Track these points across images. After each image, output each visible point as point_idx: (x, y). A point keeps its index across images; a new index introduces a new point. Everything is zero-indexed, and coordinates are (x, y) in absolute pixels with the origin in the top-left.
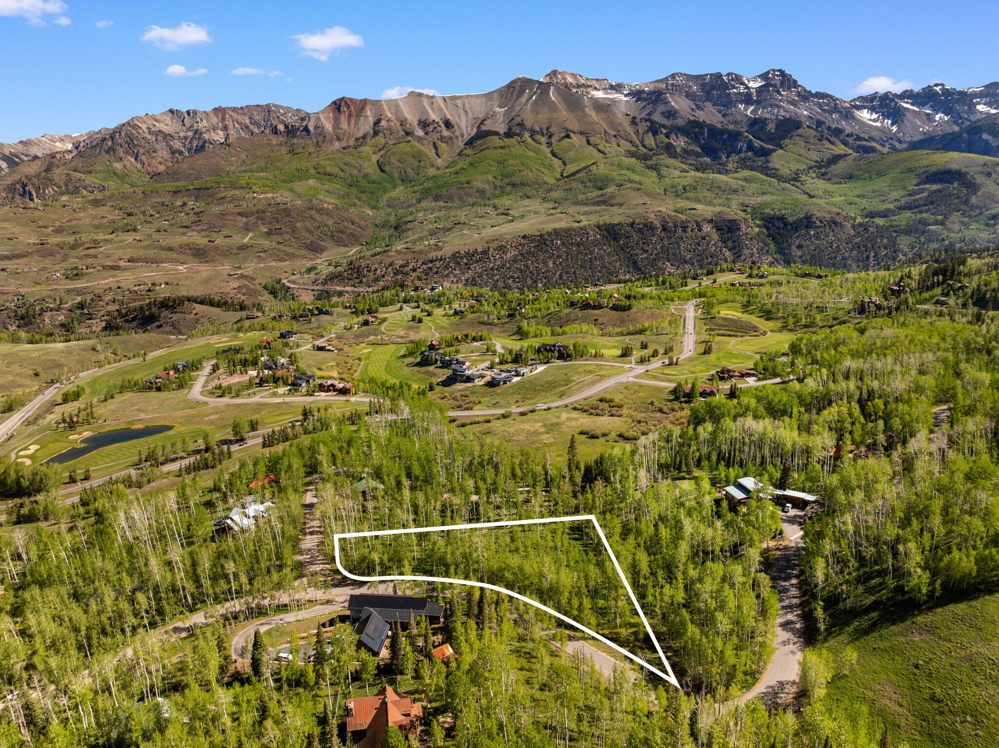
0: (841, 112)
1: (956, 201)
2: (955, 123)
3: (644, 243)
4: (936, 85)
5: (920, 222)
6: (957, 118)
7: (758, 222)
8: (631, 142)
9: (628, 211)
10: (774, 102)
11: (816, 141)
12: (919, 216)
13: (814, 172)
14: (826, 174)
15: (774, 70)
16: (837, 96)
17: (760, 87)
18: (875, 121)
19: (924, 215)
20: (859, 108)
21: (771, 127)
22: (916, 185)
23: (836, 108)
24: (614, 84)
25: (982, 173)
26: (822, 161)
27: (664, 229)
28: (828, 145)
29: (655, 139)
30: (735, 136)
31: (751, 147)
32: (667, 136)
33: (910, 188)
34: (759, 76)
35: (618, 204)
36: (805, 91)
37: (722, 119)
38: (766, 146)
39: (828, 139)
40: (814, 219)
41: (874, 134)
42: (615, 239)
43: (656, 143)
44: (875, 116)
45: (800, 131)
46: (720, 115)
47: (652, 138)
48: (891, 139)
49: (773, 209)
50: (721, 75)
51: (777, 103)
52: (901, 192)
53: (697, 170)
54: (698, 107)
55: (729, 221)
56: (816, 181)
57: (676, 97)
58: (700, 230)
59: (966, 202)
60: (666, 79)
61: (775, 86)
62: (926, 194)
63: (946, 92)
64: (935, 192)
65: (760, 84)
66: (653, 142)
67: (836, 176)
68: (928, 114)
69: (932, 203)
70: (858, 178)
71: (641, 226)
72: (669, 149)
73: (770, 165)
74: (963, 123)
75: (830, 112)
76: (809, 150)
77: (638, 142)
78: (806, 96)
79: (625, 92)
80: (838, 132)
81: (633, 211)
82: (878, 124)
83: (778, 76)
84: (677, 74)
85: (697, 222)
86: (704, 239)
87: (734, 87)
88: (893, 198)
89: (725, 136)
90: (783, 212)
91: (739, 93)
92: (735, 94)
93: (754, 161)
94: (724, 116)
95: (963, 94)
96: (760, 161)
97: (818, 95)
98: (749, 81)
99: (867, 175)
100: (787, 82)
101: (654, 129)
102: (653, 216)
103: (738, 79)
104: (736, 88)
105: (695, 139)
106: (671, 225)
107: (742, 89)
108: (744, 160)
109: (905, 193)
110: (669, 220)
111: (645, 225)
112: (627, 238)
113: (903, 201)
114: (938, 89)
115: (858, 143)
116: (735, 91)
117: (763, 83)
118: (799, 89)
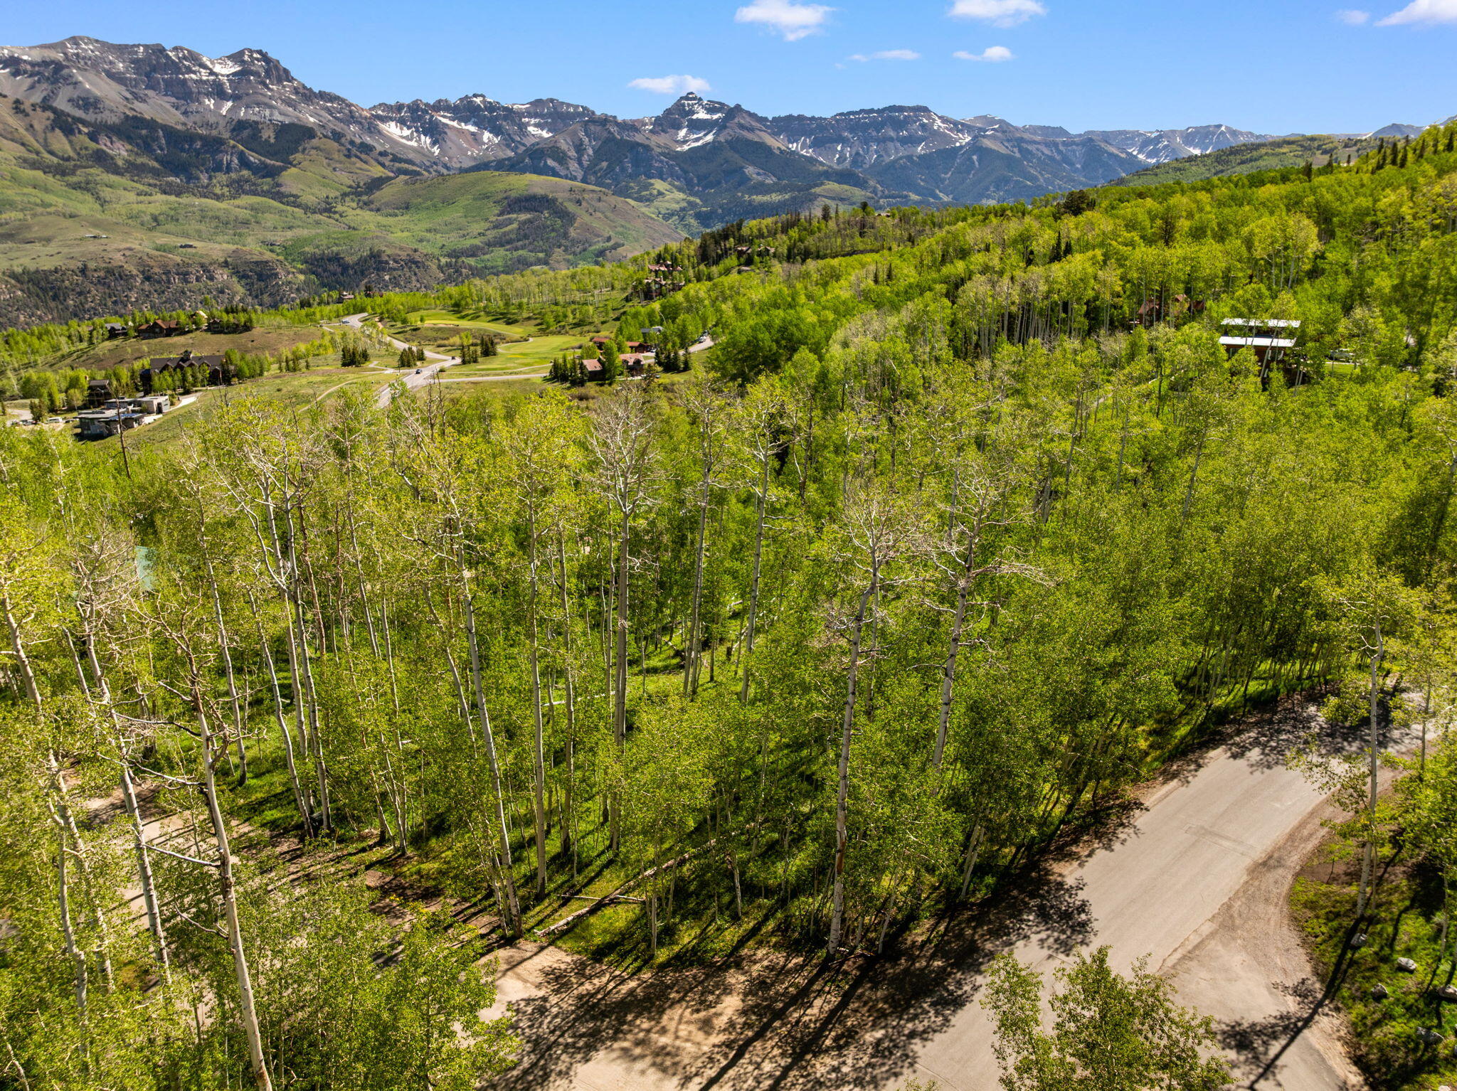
0: (361, 123)
1: (553, 234)
2: (508, 146)
3: (115, 303)
4: (475, 96)
5: (519, 261)
6: (508, 141)
7: (299, 266)
8: (23, 144)
9: (66, 250)
10: (261, 98)
11: (343, 158)
12: (516, 254)
13: (353, 200)
14: (372, 202)
15: (251, 51)
16: (351, 100)
17: (234, 74)
18: (406, 138)
19: (521, 252)
20: (384, 119)
21: (268, 134)
22: (499, 215)
23: (352, 117)
25: (570, 200)
26: (358, 186)
27: (148, 278)
28: (359, 164)
29: (70, 142)
30: (214, 144)
31: (244, 163)
32: (93, 137)
33: (494, 219)
34: (229, 57)
35: (40, 240)
36: (304, 87)
37: (183, 118)
38: (268, 161)
39: (357, 157)
40: (385, 258)
41: (411, 156)
42: (55, 298)
43: (75, 150)
44: (407, 132)
45: (315, 142)
46: (178, 113)
47: (64, 139)
48: (435, 163)
49: (318, 247)
50: (164, 49)
51: (267, 100)
52: (482, 224)
53: (165, 192)
54: (136, 97)
55: (257, 263)
56: (358, 211)
57: (91, 75)
58: (211, 278)
59: (565, 235)
60: (62, 45)
61: (257, 74)
62: (515, 226)
63: (491, 107)
64: (525, 222)
65: (233, 70)
66: (68, 147)
67: (387, 205)
68: (473, 134)
69: (526, 237)
70: (418, 208)
71: (102, 274)
72: (101, 159)
73: (283, 189)
74: (517, 147)
75: (348, 123)
76: (334, 169)
77: (36, 145)
78: (307, 95)
80: (367, 148)
81: (77, 249)
82: (413, 144)
83: (258, 59)
84: (82, 38)
85: (202, 266)
86: (222, 292)
87: (190, 71)
88: (475, 233)
89: (198, 145)
90: (335, 249)
91: (201, 81)
92: (196, 82)
93: (254, 184)
94: (185, 113)
95: (509, 110)
96: (266, 183)
97: (323, 96)
98: (212, 63)
99: (429, 203)
100: (276, 72)
101: (64, 124)
102: (118, 256)
103: (194, 58)
104: (194, 72)
105: (146, 146)
106: (156, 270)
107: (204, 75)
108: (238, 181)
109: (487, 225)
110: (152, 263)
111: (110, 272)
112: (80, 294)
113: (491, 234)
114: (478, 100)
115: (397, 165)
116: (193, 76)
117: (237, 68)
118: (295, 84)
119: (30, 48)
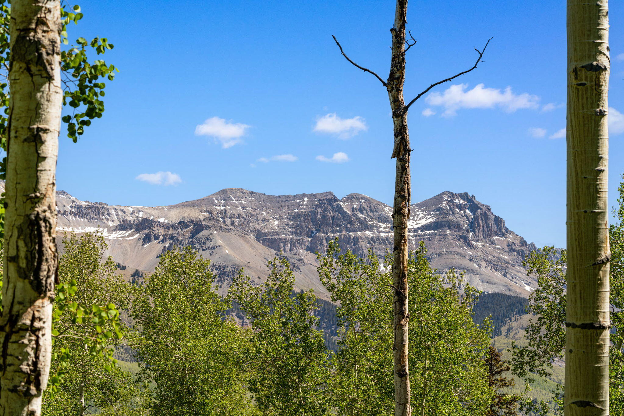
10: (458, 260)
15: (452, 195)
24: (84, 204)
36: (523, 243)
50: (336, 200)
51: (465, 262)
57: (234, 237)
60: (209, 201)
61: (457, 226)
65: (423, 222)
79: (111, 224)
83: (460, 207)
84: (232, 191)
91: (378, 239)
92: (371, 241)
104: (370, 228)
116: (368, 233)
117: (430, 220)
118: (510, 238)
119: (170, 208)
